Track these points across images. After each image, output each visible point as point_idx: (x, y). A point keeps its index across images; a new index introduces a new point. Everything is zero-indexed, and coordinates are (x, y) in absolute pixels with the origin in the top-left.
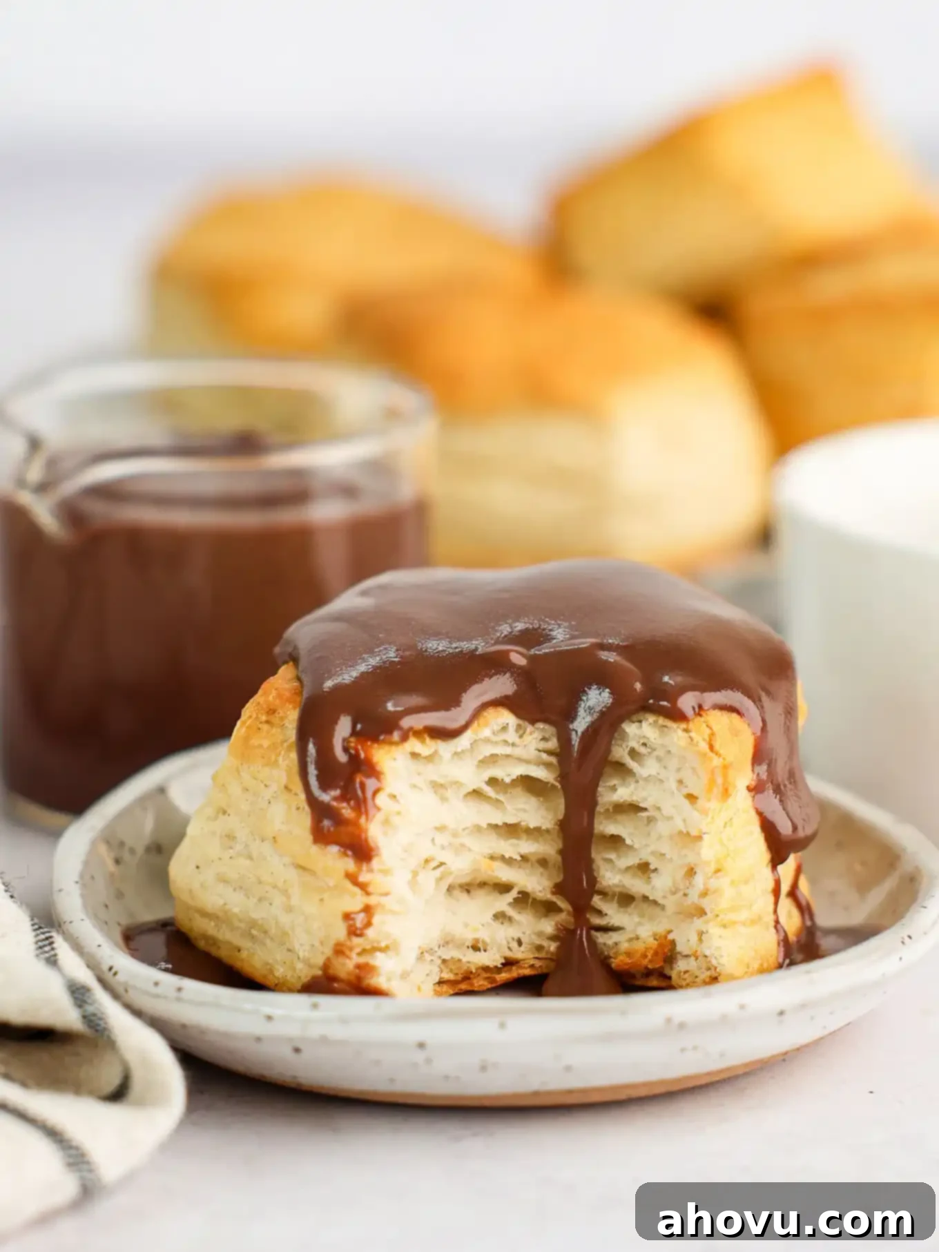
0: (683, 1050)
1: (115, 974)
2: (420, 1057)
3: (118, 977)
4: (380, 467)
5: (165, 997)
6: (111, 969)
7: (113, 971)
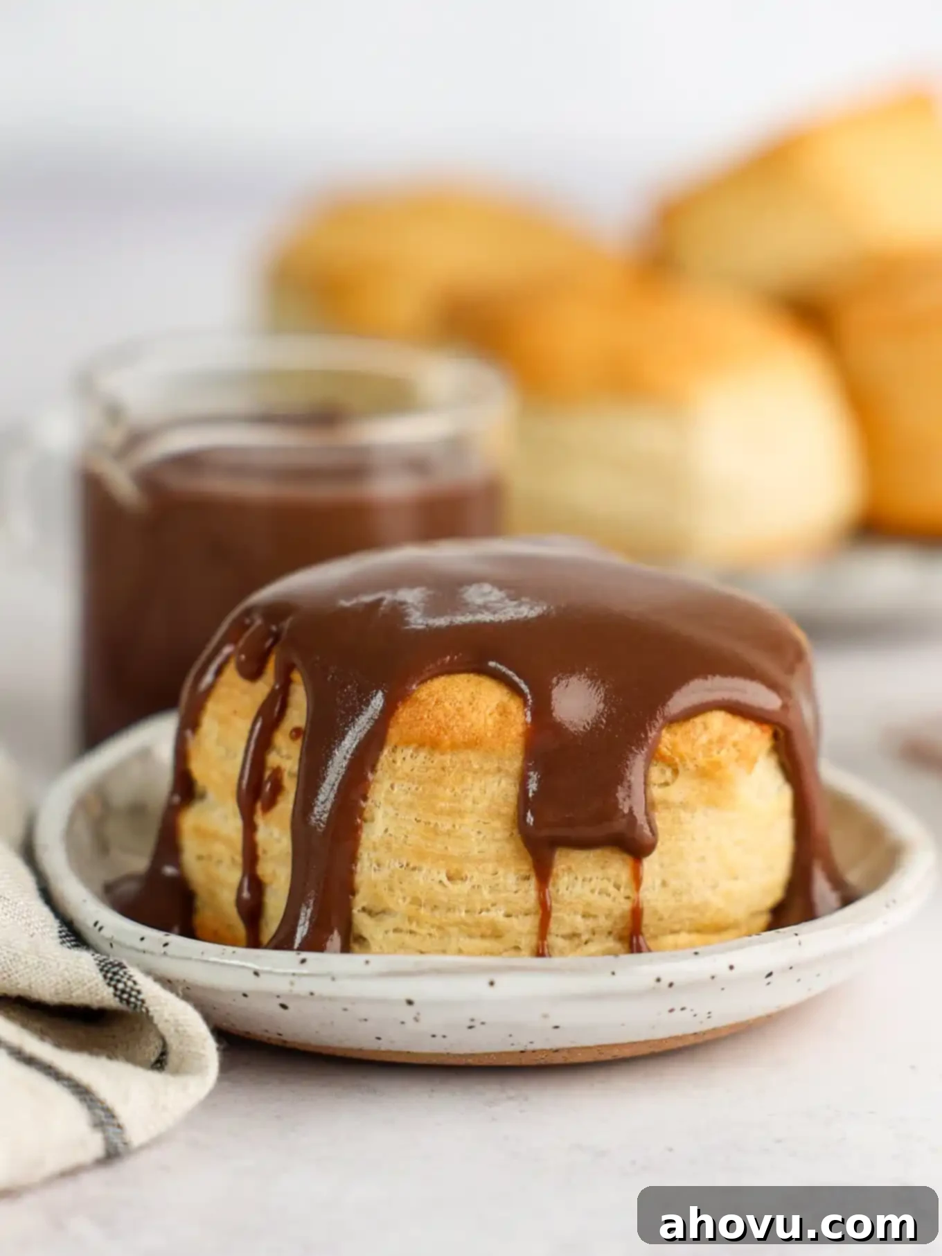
0: (671, 1011)
1: (101, 929)
2: (407, 1013)
3: (103, 932)
4: (457, 445)
5: (152, 953)
6: (96, 924)
7: (98, 926)
